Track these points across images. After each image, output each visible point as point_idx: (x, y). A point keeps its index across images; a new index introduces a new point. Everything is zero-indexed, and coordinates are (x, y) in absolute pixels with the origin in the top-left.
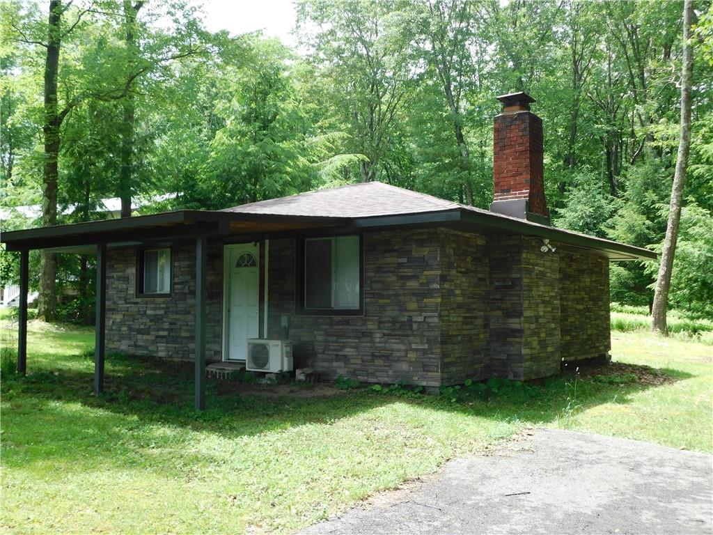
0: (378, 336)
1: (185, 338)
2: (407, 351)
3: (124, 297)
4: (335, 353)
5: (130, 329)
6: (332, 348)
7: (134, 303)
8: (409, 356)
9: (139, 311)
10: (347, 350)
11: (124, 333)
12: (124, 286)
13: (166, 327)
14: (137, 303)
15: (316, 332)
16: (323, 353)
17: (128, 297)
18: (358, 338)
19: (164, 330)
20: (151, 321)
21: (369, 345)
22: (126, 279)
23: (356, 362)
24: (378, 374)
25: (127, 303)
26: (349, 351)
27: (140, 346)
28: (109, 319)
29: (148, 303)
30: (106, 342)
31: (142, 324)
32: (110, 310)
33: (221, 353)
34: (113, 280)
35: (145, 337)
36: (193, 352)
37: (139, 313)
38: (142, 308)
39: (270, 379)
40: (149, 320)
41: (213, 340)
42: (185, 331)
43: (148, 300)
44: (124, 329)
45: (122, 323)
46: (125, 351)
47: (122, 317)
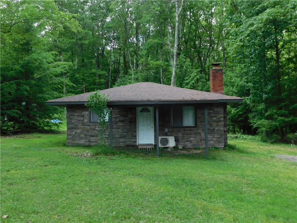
0: (203, 134)
1: (117, 137)
2: (213, 138)
3: (82, 123)
4: (186, 140)
5: (86, 135)
6: (185, 138)
7: (88, 125)
8: (214, 139)
9: (91, 128)
11: (82, 137)
12: (82, 119)
13: (107, 134)
14: (90, 125)
15: (179, 134)
16: (182, 140)
17: (84, 123)
18: (196, 135)
19: (106, 135)
21: (199, 137)
22: (83, 116)
23: (195, 142)
24: (203, 145)
25: (83, 125)
26: (191, 139)
27: (92, 142)
28: (73, 132)
29: (95, 125)
30: (71, 141)
31: (93, 133)
32: (73, 128)
33: (136, 142)
34: (75, 116)
35: (95, 138)
36: (122, 142)
37: (91, 129)
38: (93, 127)
39: (171, 149)
40: (97, 132)
41: (132, 138)
42: (118, 135)
43: (96, 124)
44: (82, 135)
45: (81, 133)
46: (83, 144)
47: (81, 131)
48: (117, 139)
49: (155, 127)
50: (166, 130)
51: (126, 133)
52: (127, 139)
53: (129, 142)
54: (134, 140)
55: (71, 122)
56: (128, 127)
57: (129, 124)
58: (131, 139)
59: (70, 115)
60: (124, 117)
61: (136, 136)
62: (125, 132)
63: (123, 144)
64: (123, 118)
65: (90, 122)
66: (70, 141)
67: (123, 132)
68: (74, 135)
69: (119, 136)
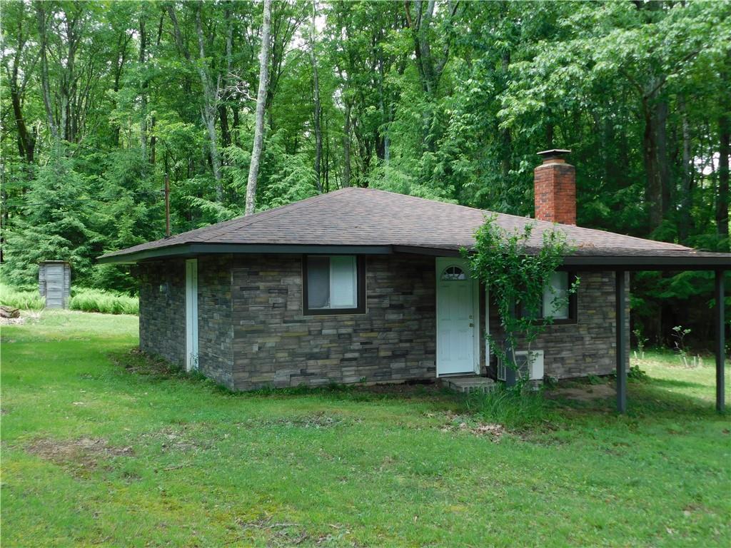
0: (587, 339)
1: (384, 357)
2: (608, 349)
3: (280, 314)
4: (554, 356)
5: (293, 354)
6: (552, 352)
7: (300, 321)
8: (610, 352)
9: (310, 331)
10: (564, 353)
11: (282, 360)
12: (280, 300)
13: (357, 348)
14: (304, 321)
17: (286, 314)
18: (573, 342)
19: (354, 351)
20: (331, 342)
21: (580, 347)
22: (283, 291)
23: (571, 362)
24: (588, 369)
25: (285, 322)
26: (565, 354)
27: (312, 374)
28: (252, 344)
29: (322, 321)
30: (247, 375)
31: (316, 347)
32: (253, 332)
33: (434, 369)
34: (258, 292)
35: (320, 362)
36: (399, 371)
37: (310, 333)
38: (315, 327)
40: (326, 342)
41: (424, 356)
42: (386, 350)
43: (325, 317)
44: (282, 356)
45: (278, 348)
46: (284, 383)
47: (277, 340)
48: (385, 361)
49: (481, 323)
51: (408, 345)
52: (413, 360)
53: (416, 371)
54: (430, 364)
55: (247, 310)
56: (414, 325)
57: (417, 317)
58: (422, 360)
59: (242, 289)
60: (403, 294)
61: (434, 352)
62: (407, 341)
63: (399, 376)
64: (401, 298)
65: (307, 311)
66: (242, 375)
67: (401, 341)
68: (257, 353)
69: (389, 353)
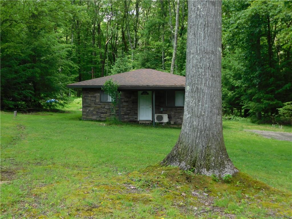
1: (122, 114)
3: (94, 103)
5: (97, 112)
6: (177, 116)
7: (99, 104)
12: (94, 99)
15: (171, 112)
16: (174, 117)
17: (96, 102)
20: (107, 110)
22: (95, 97)
25: (95, 104)
27: (102, 117)
28: (87, 109)
29: (105, 104)
30: (86, 116)
31: (103, 111)
32: (87, 106)
33: (137, 118)
34: (88, 97)
35: (104, 115)
36: (126, 118)
37: (102, 107)
38: (103, 106)
39: (165, 124)
40: (106, 110)
41: (134, 115)
42: (123, 112)
43: (106, 103)
44: (94, 112)
45: (94, 111)
46: (95, 119)
47: (93, 109)
48: (123, 115)
49: (152, 107)
50: (162, 109)
51: (129, 111)
52: (130, 116)
53: (132, 118)
54: (136, 117)
55: (86, 101)
56: (131, 106)
57: (132, 104)
58: (133, 116)
59: (85, 96)
60: (128, 98)
61: (137, 114)
62: (129, 110)
63: (127, 120)
64: (127, 99)
65: (101, 102)
66: (84, 116)
67: (127, 110)
68: (88, 112)
69: (124, 113)
